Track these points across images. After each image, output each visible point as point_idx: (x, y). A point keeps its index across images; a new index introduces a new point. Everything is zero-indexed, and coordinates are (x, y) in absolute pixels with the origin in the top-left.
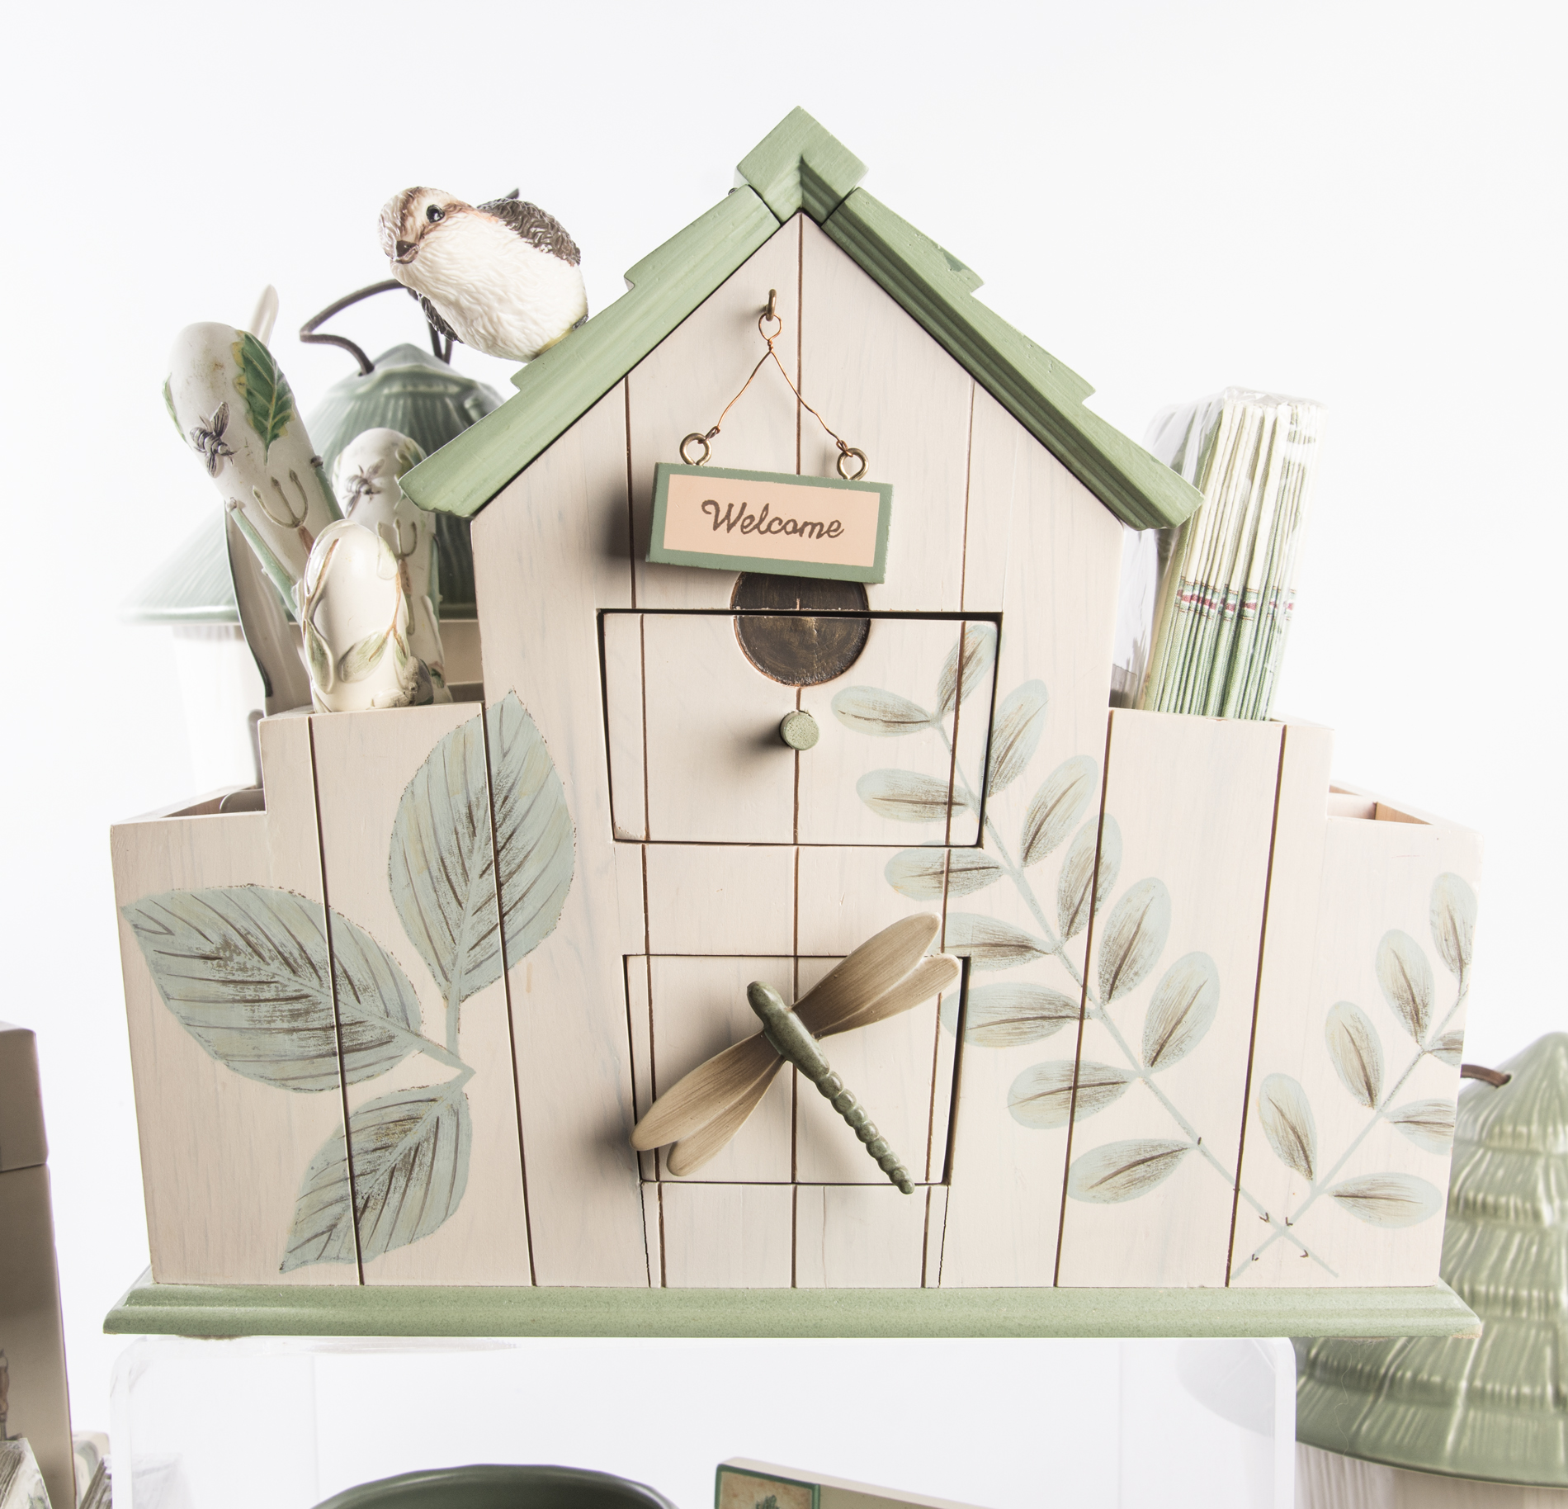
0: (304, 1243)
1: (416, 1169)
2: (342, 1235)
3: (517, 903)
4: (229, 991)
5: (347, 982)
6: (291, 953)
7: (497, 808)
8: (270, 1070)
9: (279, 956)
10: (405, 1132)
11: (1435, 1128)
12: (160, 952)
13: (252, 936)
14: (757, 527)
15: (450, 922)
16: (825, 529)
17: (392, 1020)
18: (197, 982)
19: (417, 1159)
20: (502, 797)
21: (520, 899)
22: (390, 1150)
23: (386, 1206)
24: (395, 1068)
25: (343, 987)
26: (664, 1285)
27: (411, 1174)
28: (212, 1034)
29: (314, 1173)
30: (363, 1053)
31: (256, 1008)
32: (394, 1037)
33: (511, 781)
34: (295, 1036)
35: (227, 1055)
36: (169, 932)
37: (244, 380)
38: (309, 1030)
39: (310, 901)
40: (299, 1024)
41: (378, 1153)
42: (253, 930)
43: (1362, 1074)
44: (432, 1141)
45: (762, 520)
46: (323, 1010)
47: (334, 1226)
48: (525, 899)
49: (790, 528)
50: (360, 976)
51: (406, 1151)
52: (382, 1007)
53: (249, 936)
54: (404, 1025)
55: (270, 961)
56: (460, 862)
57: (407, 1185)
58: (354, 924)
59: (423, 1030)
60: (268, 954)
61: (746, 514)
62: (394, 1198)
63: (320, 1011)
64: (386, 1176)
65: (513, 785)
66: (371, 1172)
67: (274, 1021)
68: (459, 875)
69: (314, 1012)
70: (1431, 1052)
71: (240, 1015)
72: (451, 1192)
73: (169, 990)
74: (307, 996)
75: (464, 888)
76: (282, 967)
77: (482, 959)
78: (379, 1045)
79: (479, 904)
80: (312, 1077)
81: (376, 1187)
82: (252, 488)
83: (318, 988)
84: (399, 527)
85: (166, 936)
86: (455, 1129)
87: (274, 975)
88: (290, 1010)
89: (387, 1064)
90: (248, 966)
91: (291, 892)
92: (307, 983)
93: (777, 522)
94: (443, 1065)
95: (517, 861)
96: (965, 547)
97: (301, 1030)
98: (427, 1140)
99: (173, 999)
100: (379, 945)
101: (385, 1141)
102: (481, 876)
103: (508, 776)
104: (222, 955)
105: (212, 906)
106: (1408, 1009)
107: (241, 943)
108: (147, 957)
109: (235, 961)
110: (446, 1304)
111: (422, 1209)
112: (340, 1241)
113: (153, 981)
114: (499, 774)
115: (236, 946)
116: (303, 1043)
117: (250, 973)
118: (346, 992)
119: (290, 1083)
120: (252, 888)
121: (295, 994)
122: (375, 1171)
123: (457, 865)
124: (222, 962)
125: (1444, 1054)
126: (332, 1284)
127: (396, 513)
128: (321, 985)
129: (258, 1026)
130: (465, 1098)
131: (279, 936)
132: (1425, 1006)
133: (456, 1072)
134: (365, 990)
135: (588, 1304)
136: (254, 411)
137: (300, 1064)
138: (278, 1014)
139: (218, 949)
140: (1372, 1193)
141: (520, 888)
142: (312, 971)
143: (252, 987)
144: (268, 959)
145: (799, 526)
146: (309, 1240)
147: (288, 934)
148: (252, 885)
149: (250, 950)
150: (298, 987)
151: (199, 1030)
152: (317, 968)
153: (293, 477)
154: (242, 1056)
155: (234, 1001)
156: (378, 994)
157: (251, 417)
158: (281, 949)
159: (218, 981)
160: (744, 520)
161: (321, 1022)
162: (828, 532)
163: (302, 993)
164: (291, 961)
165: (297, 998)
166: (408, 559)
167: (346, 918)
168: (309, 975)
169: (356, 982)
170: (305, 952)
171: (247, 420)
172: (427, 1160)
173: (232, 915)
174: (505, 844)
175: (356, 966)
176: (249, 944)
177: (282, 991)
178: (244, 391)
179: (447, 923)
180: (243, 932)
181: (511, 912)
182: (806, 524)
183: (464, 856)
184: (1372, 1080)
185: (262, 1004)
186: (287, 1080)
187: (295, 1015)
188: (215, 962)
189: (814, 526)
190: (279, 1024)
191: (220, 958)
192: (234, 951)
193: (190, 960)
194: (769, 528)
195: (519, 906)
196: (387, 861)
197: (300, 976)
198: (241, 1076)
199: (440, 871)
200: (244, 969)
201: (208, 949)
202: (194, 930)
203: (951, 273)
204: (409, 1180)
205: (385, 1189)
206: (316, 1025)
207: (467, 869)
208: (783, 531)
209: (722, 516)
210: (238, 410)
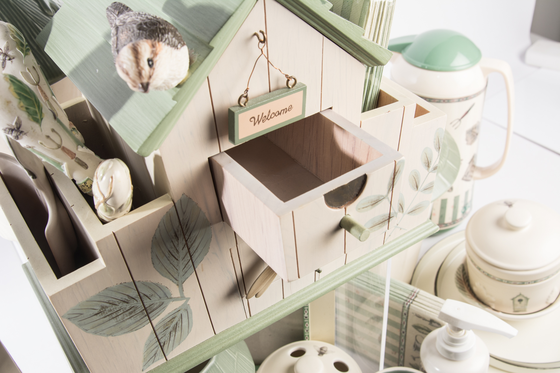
0: (148, 362)
1: (177, 328)
2: (159, 354)
3: (195, 251)
4: (108, 318)
5: (146, 297)
6: (125, 299)
7: (184, 230)
8: (126, 330)
9: (121, 302)
10: (172, 322)
11: (430, 188)
12: (80, 321)
13: (111, 301)
14: (267, 118)
15: (175, 266)
16: (287, 109)
17: (162, 299)
18: (96, 321)
19: (177, 326)
20: (185, 225)
21: (196, 250)
22: (168, 328)
23: (170, 341)
24: (166, 310)
25: (145, 299)
26: (250, 316)
27: (176, 330)
28: (104, 332)
29: (147, 345)
30: (155, 311)
31: (117, 318)
32: (164, 302)
33: (187, 220)
34: (132, 318)
35: (111, 334)
36: (81, 314)
37: (22, 104)
38: (136, 314)
39: (128, 283)
40: (133, 314)
41: (165, 331)
42: (111, 299)
43: (416, 184)
44: (181, 320)
45: (268, 115)
46: (140, 307)
47: (156, 353)
48: (198, 249)
49: (277, 114)
50: (149, 293)
51: (174, 326)
52: (158, 297)
53: (110, 302)
54: (166, 298)
55: (119, 304)
56: (175, 249)
57: (175, 333)
58: (144, 281)
59: (172, 296)
60: (118, 303)
61: (264, 116)
62: (172, 338)
63: (139, 308)
64: (169, 335)
65: (188, 220)
66: (164, 336)
67: (124, 318)
68: (176, 252)
69: (137, 309)
70: (431, 172)
71: (113, 322)
72: (189, 328)
73: (86, 328)
74: (133, 307)
75: (178, 255)
76: (123, 304)
77: (187, 270)
78: (160, 306)
79: (183, 257)
80: (140, 325)
81: (166, 338)
82: (38, 142)
83: (137, 303)
84: (30, 72)
85: (81, 316)
86: (187, 314)
87: (121, 307)
88: (129, 313)
89: (163, 310)
90: (112, 309)
91: (121, 284)
92: (133, 303)
93: (273, 114)
94: (181, 301)
95: (193, 240)
96: (321, 91)
97: (134, 316)
98: (179, 320)
99: (89, 330)
100: (154, 282)
101: (166, 327)
102: (183, 249)
103: (186, 219)
104: (102, 311)
105: (95, 300)
106: (427, 164)
107: (108, 305)
108: (76, 324)
109: (107, 310)
110: (195, 355)
111: (181, 336)
112: (158, 356)
113: (80, 329)
114: (183, 219)
115: (106, 306)
116: (135, 318)
117: (113, 311)
118: (146, 299)
119: (134, 330)
120: (107, 289)
121: (129, 308)
122: (165, 335)
123: (174, 250)
124: (102, 313)
125: (434, 171)
126: (158, 365)
127: (25, 65)
128: (137, 302)
129: (119, 322)
130: (188, 305)
131: (119, 296)
132: (430, 162)
133: (184, 301)
134: (152, 296)
135: (234, 333)
136: (31, 115)
137: (136, 324)
138: (125, 316)
139: (100, 310)
140: (416, 209)
141: (196, 246)
142: (133, 300)
143: (115, 314)
144: (118, 304)
145: (280, 112)
146: (149, 360)
147: (123, 295)
148: (107, 288)
149: (111, 305)
150: (130, 306)
151: (100, 333)
152: (135, 298)
153: (53, 130)
154: (116, 331)
155: (110, 320)
156: (156, 295)
157: (31, 118)
158: (121, 300)
159: (103, 318)
160: (263, 118)
161: (140, 310)
162: (288, 110)
163: (132, 307)
164: (126, 301)
165: (130, 309)
166: (40, 84)
167: (141, 281)
168: (133, 301)
169: (148, 295)
170: (130, 296)
171: (30, 120)
172: (180, 324)
173: (102, 299)
174: (189, 237)
175: (147, 291)
176: (110, 303)
177: (125, 309)
178: (25, 109)
179: (174, 267)
180: (107, 301)
181: (194, 254)
182: (282, 111)
183: (176, 247)
184: (418, 185)
185: (119, 316)
186: (132, 329)
187: (130, 313)
188: (100, 314)
189: (284, 110)
190: (126, 318)
191: (102, 312)
192: (106, 308)
193: (91, 317)
194: (271, 118)
195: (196, 251)
196: (151, 260)
197: (130, 303)
198: (117, 336)
199: (169, 254)
200: (111, 310)
201: (96, 312)
202: (90, 310)
203: (322, 5)
204: (176, 332)
205: (169, 338)
206: (138, 312)
207: (178, 249)
208: (275, 116)
209: (256, 120)
210: (24, 117)
